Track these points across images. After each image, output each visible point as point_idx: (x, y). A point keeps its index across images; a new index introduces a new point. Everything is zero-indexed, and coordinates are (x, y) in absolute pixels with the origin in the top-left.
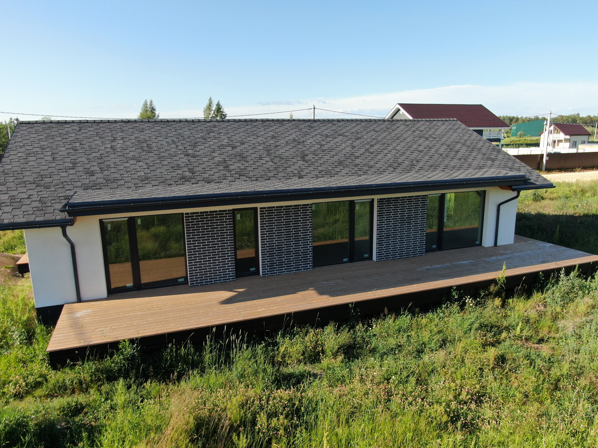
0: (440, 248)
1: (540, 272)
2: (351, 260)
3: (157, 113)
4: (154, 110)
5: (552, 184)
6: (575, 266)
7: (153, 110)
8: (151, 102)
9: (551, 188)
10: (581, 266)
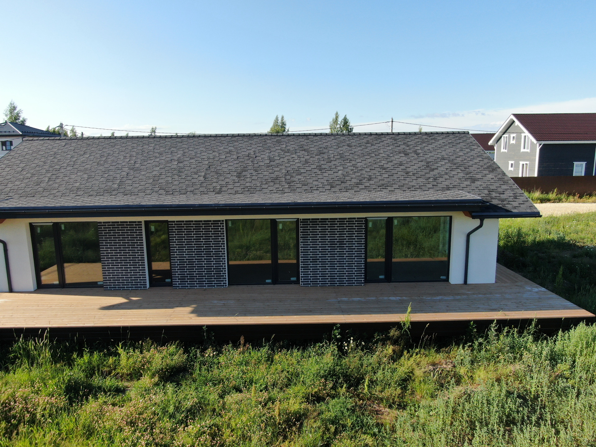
0: (388, 279)
1: (471, 321)
2: (275, 282)
3: (287, 127)
4: (285, 125)
5: (539, 213)
6: (531, 320)
7: (283, 125)
8: (283, 117)
9: (536, 217)
10: (541, 321)
